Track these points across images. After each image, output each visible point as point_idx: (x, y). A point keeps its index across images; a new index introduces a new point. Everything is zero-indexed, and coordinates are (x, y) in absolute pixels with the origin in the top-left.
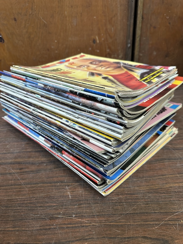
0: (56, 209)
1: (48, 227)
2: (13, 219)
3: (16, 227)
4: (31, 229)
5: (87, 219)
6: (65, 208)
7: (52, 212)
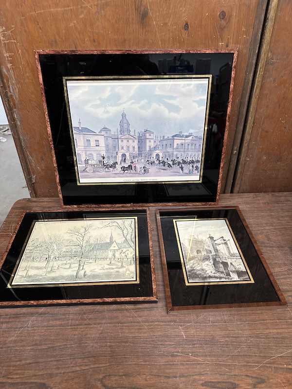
0: (175, 348)
1: (172, 363)
2: (141, 354)
3: (146, 362)
4: (158, 364)
5: (201, 358)
6: (182, 347)
7: (172, 350)
